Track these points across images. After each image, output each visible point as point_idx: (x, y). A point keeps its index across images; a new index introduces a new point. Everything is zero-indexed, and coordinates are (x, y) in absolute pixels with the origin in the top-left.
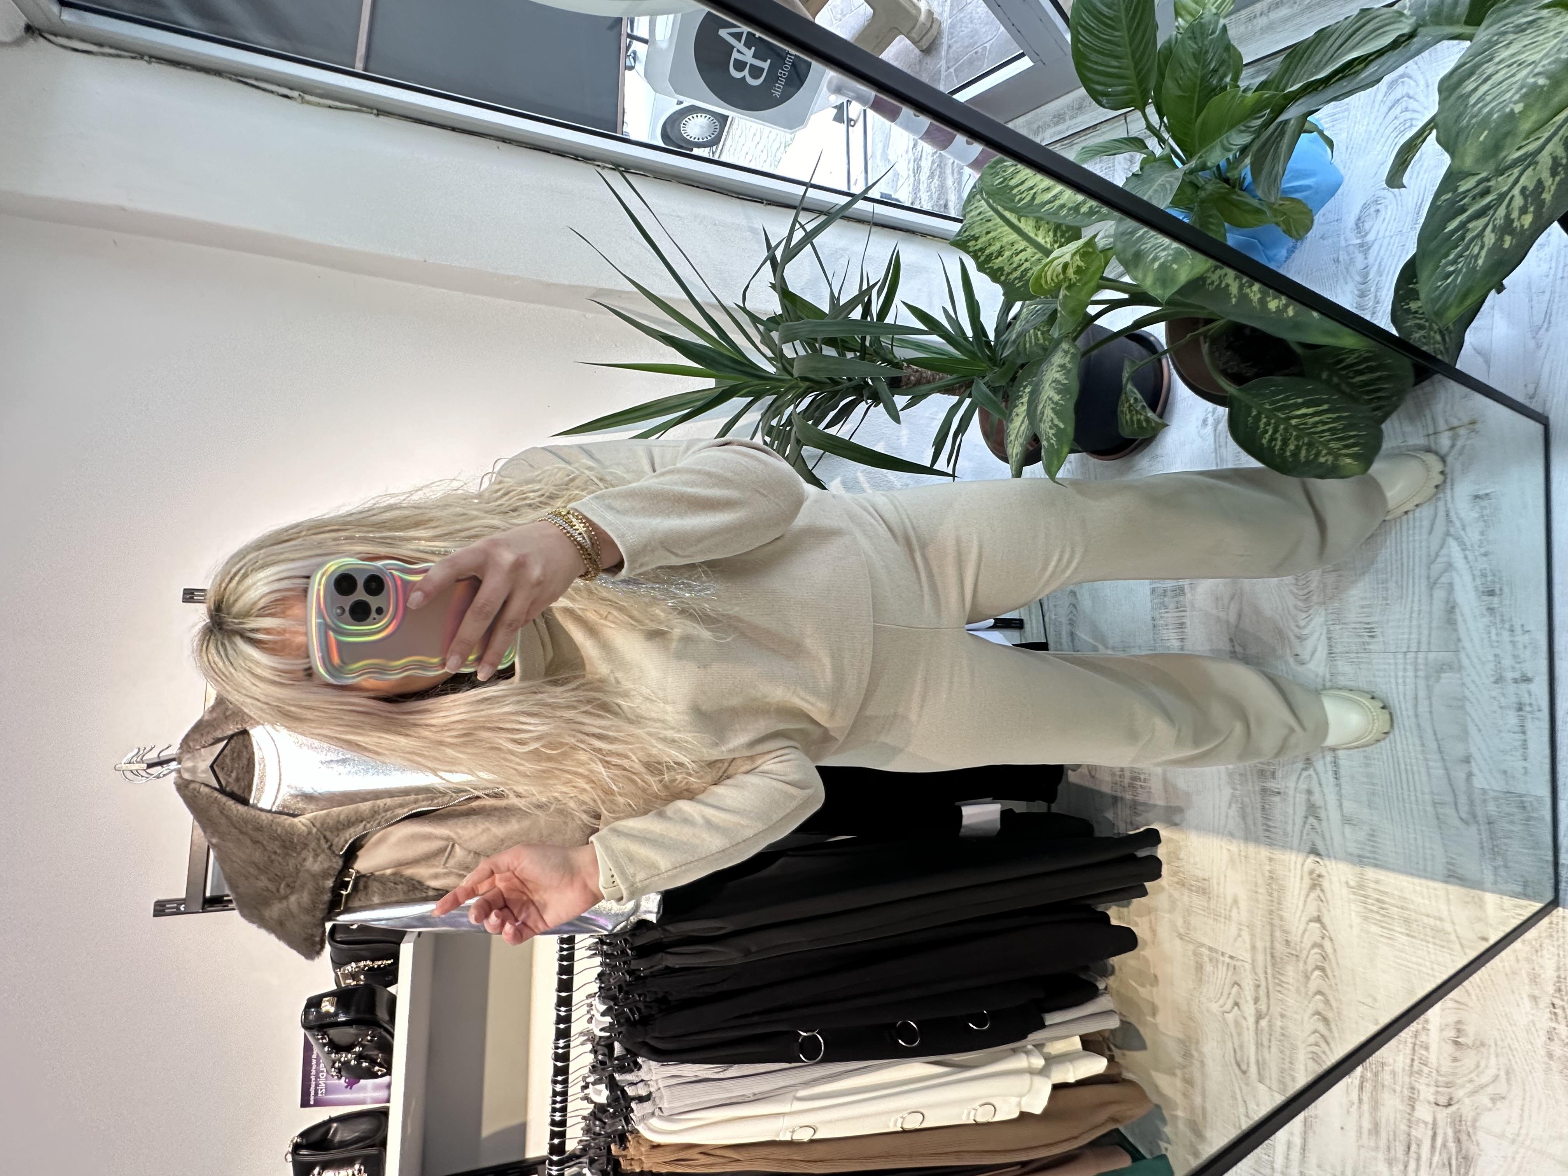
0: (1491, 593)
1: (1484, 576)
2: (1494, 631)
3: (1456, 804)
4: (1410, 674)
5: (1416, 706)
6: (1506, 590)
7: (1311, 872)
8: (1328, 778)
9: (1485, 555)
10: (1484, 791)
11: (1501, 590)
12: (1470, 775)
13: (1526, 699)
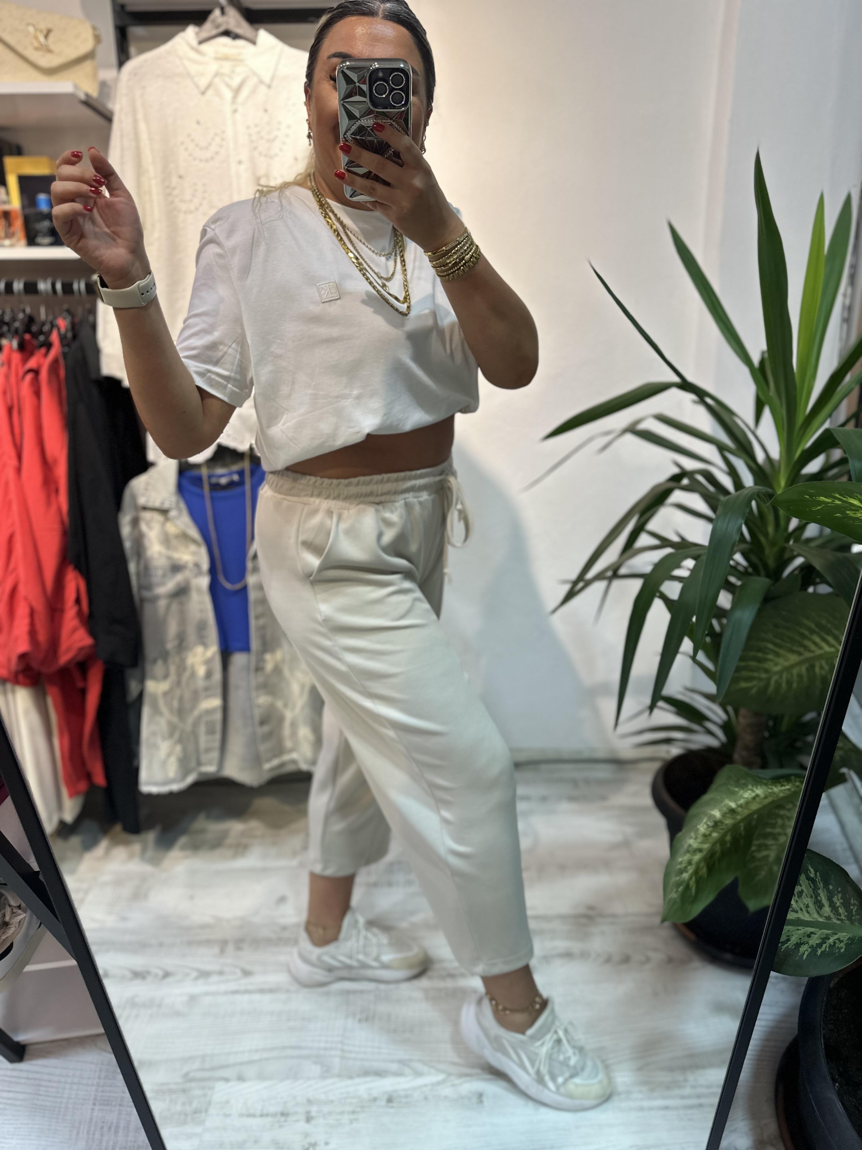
0: (390, 1100)
1: (406, 1096)
2: (354, 1101)
3: (203, 1070)
4: (322, 1045)
5: (293, 1048)
6: (392, 1111)
7: (148, 973)
8: (232, 986)
9: (426, 1098)
10: (212, 1088)
11: (392, 1107)
12: (227, 1080)
13: (290, 1119)
